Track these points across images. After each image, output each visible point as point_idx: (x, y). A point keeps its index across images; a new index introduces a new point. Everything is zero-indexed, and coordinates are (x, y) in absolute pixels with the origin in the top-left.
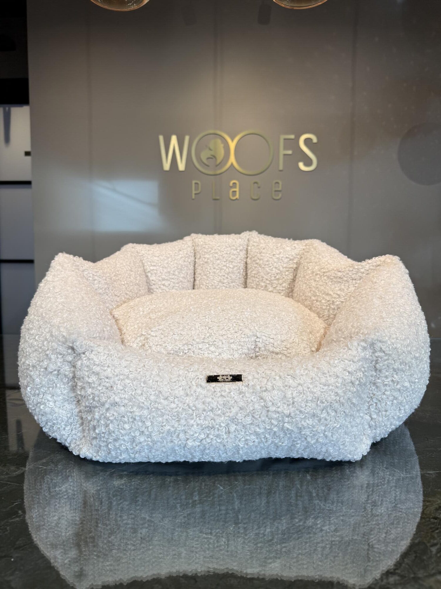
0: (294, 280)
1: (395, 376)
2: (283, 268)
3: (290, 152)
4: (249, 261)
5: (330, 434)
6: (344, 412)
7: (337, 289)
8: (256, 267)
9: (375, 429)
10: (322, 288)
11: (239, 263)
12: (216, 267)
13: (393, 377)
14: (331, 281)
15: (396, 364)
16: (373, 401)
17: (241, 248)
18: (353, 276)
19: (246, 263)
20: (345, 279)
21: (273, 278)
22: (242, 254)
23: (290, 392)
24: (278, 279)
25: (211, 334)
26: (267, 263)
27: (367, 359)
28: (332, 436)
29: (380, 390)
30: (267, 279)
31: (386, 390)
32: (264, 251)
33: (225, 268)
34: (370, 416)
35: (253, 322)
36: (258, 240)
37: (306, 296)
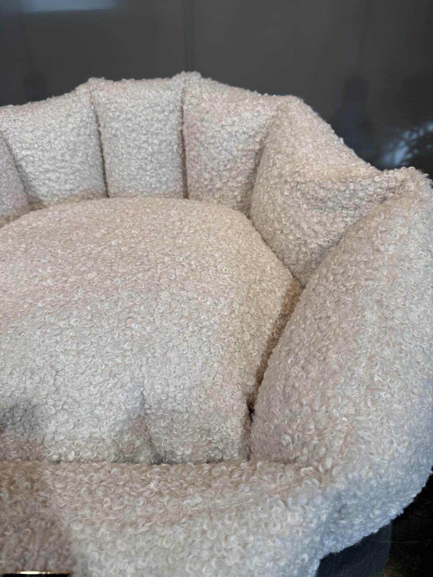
2: (238, 150)
7: (314, 219)
10: (292, 212)
14: (307, 202)
17: (171, 107)
18: (344, 202)
19: (182, 134)
20: (330, 204)
22: (174, 119)
26: (212, 141)
30: (212, 169)
35: (141, 349)
36: (198, 92)
37: (266, 215)
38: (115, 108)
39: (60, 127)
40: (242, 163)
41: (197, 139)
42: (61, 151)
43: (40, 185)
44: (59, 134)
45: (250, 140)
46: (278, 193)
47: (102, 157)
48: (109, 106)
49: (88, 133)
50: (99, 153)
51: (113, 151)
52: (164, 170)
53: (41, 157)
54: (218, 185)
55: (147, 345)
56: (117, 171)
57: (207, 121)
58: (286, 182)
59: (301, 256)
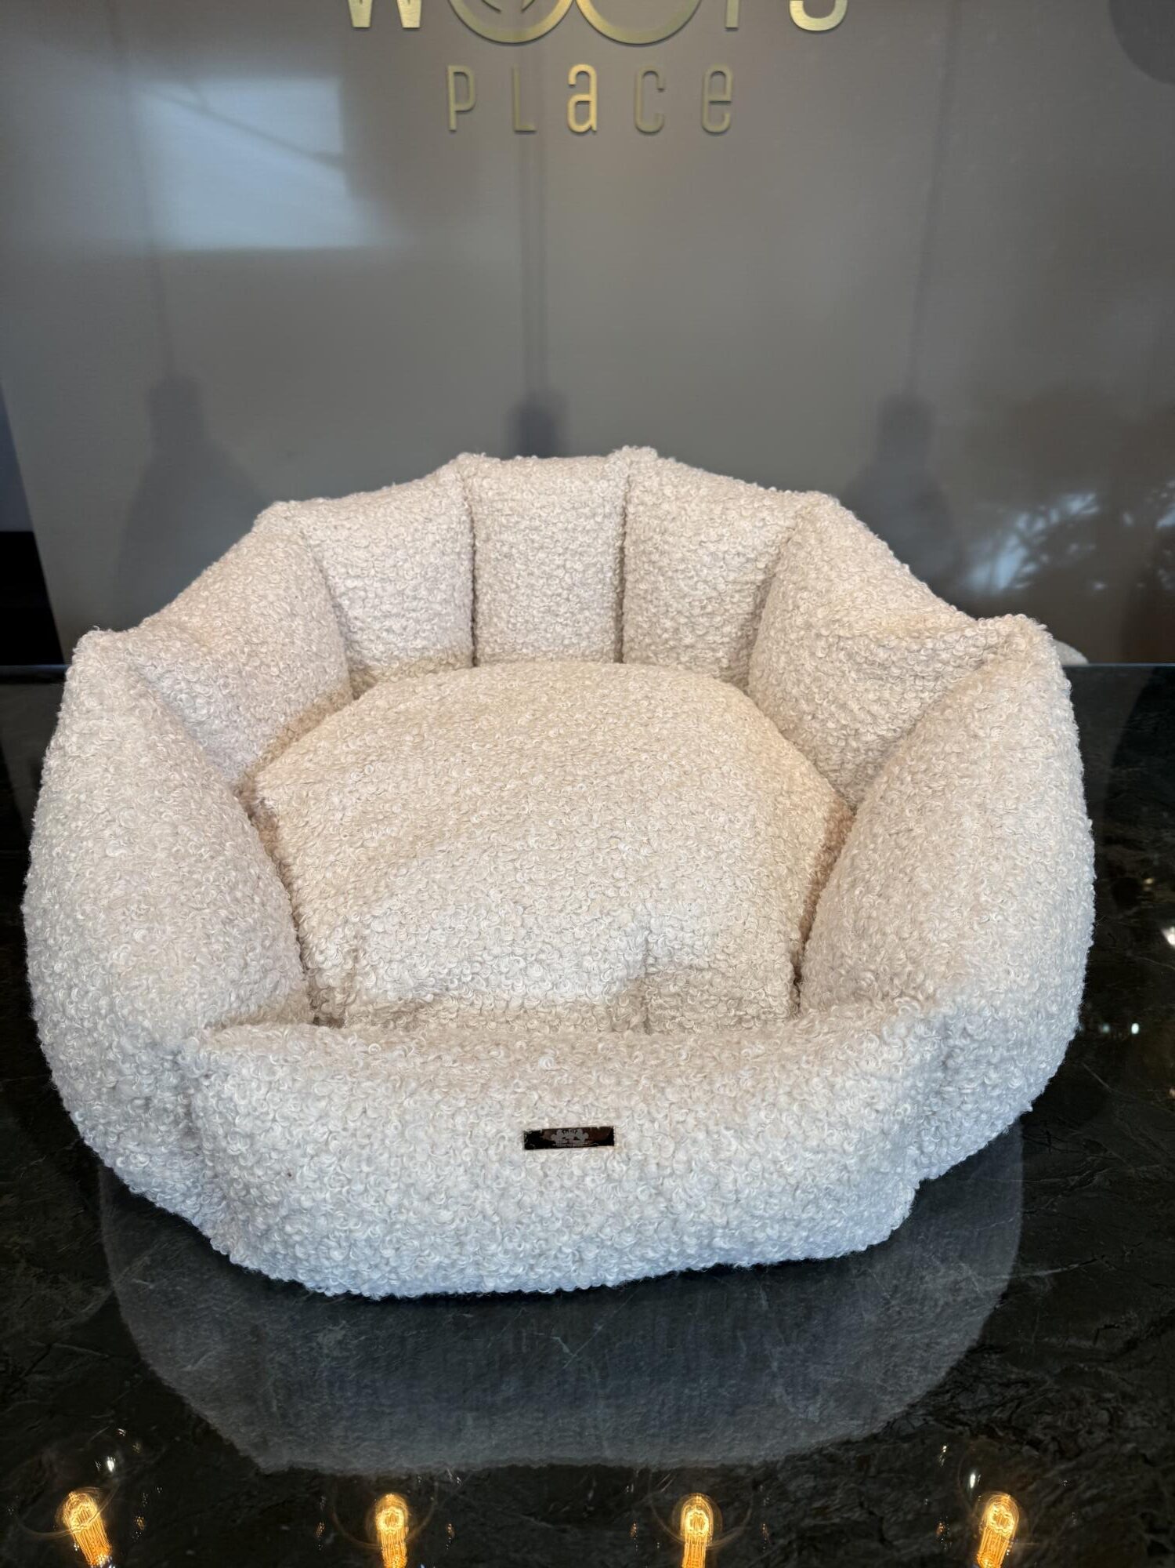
0: (755, 615)
1: (992, 1074)
2: (728, 582)
4: (630, 551)
5: (820, 1237)
6: (857, 1195)
7: (870, 696)
8: (649, 573)
9: (927, 1166)
10: (831, 684)
11: (603, 553)
12: (537, 572)
13: (985, 1077)
14: (857, 668)
15: (998, 1052)
17: (608, 508)
18: (918, 668)
19: (622, 551)
20: (895, 671)
21: (697, 611)
22: (611, 528)
23: (731, 1176)
24: (712, 614)
26: (682, 567)
27: (926, 1064)
28: (824, 1238)
29: (949, 1104)
30: (679, 612)
31: (964, 1103)
32: (671, 527)
33: (560, 573)
34: (920, 1149)
35: (639, 880)
36: (656, 484)
37: (784, 690)
38: (511, 509)
39: (414, 541)
40: (733, 603)
41: (651, 562)
42: (414, 582)
43: (372, 641)
44: (411, 552)
45: (749, 565)
46: (806, 654)
47: (474, 590)
48: (500, 506)
49: (457, 550)
50: (470, 584)
51: (500, 582)
52: (587, 613)
53: (380, 591)
54: (688, 641)
55: (646, 874)
56: (504, 615)
57: (672, 534)
58: (819, 636)
59: (849, 756)
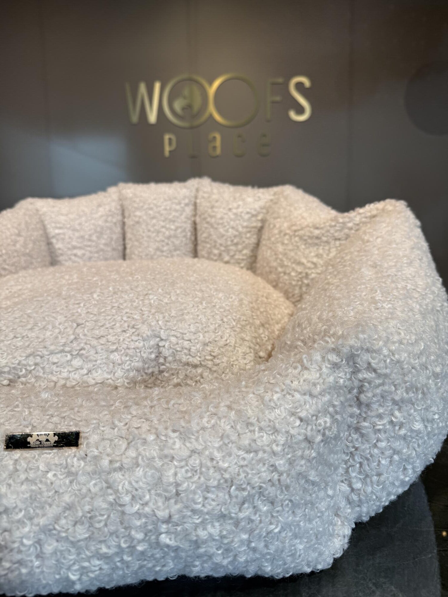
0: (258, 244)
1: (397, 413)
2: (243, 227)
3: (278, 98)
4: (198, 220)
5: (262, 544)
6: (291, 501)
7: (313, 254)
8: (206, 228)
9: (359, 506)
10: (292, 254)
11: (185, 222)
12: (152, 229)
13: (392, 415)
14: (304, 242)
15: (399, 392)
16: (354, 460)
17: (187, 201)
18: (336, 234)
19: (195, 223)
20: (324, 239)
21: (229, 243)
22: (189, 210)
23: (172, 471)
24: (236, 244)
25: (79, 335)
26: (221, 221)
27: (340, 387)
28: (266, 546)
29: (367, 441)
30: (221, 245)
31: (378, 440)
32: (216, 204)
33: (163, 230)
34: (350, 485)
35: (158, 311)
36: (210, 190)
37: (270, 266)
38: (140, 200)
39: (91, 214)
40: (247, 238)
41: (208, 223)
42: (90, 232)
44: (89, 218)
45: (253, 218)
46: (279, 245)
47: (124, 243)
48: (135, 200)
49: (114, 221)
51: (135, 236)
53: (71, 236)
55: (164, 309)
57: (216, 208)
58: (285, 234)
